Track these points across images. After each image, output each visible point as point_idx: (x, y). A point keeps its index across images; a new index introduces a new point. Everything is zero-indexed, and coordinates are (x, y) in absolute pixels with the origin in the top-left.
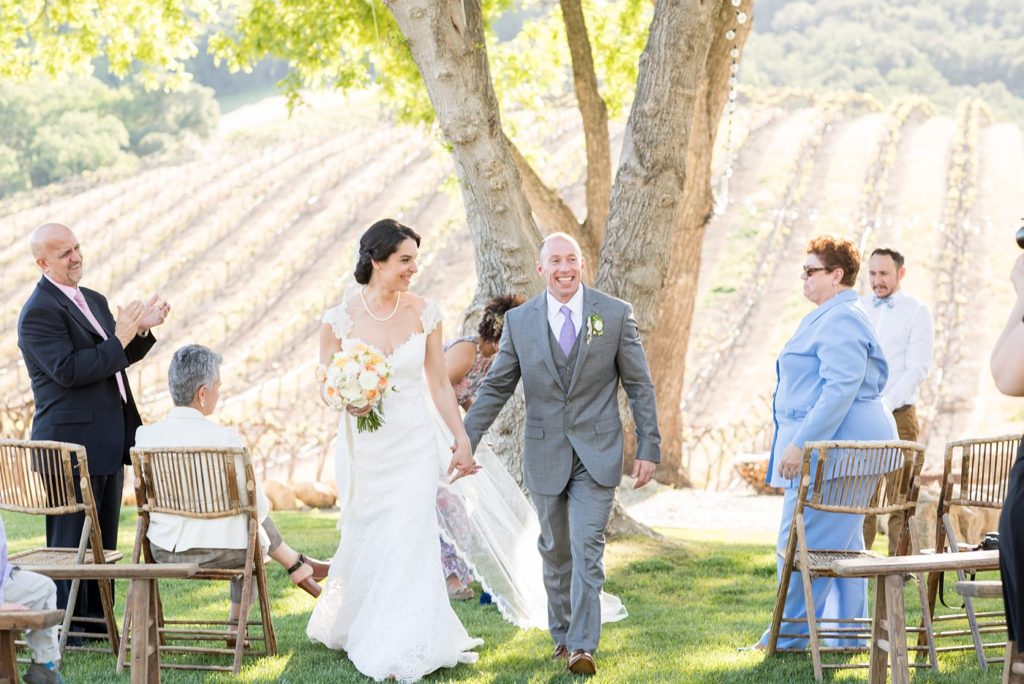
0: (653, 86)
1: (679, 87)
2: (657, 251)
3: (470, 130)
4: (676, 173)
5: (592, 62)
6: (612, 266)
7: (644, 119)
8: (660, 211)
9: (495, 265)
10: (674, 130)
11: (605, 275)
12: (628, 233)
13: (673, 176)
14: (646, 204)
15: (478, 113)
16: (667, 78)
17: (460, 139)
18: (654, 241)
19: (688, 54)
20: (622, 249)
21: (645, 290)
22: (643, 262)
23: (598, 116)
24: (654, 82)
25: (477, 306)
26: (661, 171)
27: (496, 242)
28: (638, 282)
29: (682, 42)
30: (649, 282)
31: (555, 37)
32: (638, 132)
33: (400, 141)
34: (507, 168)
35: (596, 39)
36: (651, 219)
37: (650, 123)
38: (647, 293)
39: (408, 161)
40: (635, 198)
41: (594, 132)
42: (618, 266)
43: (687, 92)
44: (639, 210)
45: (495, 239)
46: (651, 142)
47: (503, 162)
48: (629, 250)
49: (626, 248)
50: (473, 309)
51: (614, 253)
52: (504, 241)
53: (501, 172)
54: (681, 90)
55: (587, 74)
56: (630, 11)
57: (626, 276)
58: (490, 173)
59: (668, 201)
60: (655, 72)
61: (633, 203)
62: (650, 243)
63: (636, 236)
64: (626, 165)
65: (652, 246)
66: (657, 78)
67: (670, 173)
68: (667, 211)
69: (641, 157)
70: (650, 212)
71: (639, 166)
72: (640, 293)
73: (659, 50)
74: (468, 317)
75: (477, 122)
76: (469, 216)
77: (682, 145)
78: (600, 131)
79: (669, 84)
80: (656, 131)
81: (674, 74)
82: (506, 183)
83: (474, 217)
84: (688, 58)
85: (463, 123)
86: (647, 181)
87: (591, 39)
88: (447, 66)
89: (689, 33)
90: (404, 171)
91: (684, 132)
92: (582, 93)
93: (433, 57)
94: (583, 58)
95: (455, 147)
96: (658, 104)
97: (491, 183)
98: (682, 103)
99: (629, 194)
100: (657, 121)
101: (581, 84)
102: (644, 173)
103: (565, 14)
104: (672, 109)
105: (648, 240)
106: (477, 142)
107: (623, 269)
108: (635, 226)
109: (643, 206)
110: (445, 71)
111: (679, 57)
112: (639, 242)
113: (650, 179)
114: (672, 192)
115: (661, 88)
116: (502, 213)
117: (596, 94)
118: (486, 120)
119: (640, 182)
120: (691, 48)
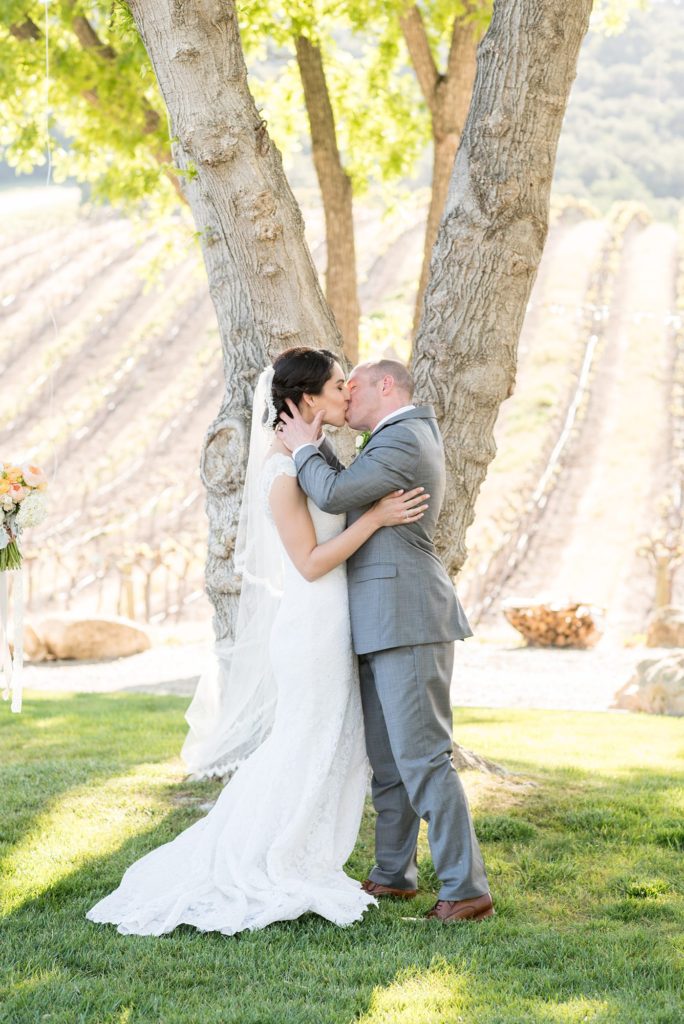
0: (501, 90)
1: (541, 91)
2: (503, 341)
3: (226, 143)
4: (534, 224)
5: (333, 125)
6: (434, 365)
7: (487, 140)
8: (509, 281)
9: (252, 360)
10: (531, 158)
11: (424, 377)
12: (460, 313)
13: (530, 227)
14: (489, 270)
15: (239, 116)
16: (522, 78)
17: (208, 157)
18: (498, 327)
19: (556, 41)
20: (450, 338)
21: (484, 401)
22: (482, 358)
23: (341, 191)
24: (502, 84)
25: (227, 423)
26: (512, 219)
27: (261, 323)
28: (474, 388)
29: (546, 23)
30: (490, 388)
31: (288, 98)
32: (477, 160)
33: (99, 241)
34: (282, 207)
35: (339, 100)
36: (496, 293)
37: (496, 147)
38: (486, 405)
39: (108, 261)
40: (472, 262)
41: (336, 211)
42: (445, 364)
43: (552, 99)
44: (478, 279)
45: (259, 318)
46: (498, 175)
47: (277, 195)
48: (462, 339)
49: (456, 337)
50: (220, 426)
51: (438, 344)
52: (275, 322)
53: (273, 211)
54: (543, 97)
55: (328, 141)
56: (380, 67)
57: (456, 379)
58: (256, 213)
59: (521, 266)
60: (505, 68)
61: (468, 268)
62: (493, 330)
63: (472, 318)
64: (457, 209)
65: (496, 333)
66: (507, 77)
67: (525, 223)
68: (519, 281)
69: (482, 197)
70: (494, 282)
71: (479, 211)
72: (477, 406)
73: (512, 35)
74: (213, 438)
75: (237, 130)
76: (213, 287)
77: (543, 181)
78: (342, 210)
79: (526, 87)
80: (505, 158)
81: (533, 71)
82: (280, 230)
83: (222, 288)
84: (555, 48)
85: (215, 132)
86: (490, 234)
87: (333, 102)
88: (190, 39)
89: (557, 9)
90: (104, 272)
91: (546, 160)
92: (322, 164)
93: (168, 24)
94: (324, 123)
95: (200, 170)
96: (509, 118)
97: (257, 229)
98: (544, 116)
99: (462, 253)
100: (506, 143)
101: (321, 153)
102: (486, 222)
103: (302, 70)
104: (530, 125)
105: (490, 325)
106: (236, 162)
107: (451, 369)
108: (470, 303)
109: (484, 272)
110: (187, 47)
111: (542, 44)
112: (477, 328)
113: (494, 232)
114: (527, 252)
115: (514, 92)
116: (274, 276)
117: (338, 165)
118: (251, 127)
119: (479, 236)
120: (559, 32)
